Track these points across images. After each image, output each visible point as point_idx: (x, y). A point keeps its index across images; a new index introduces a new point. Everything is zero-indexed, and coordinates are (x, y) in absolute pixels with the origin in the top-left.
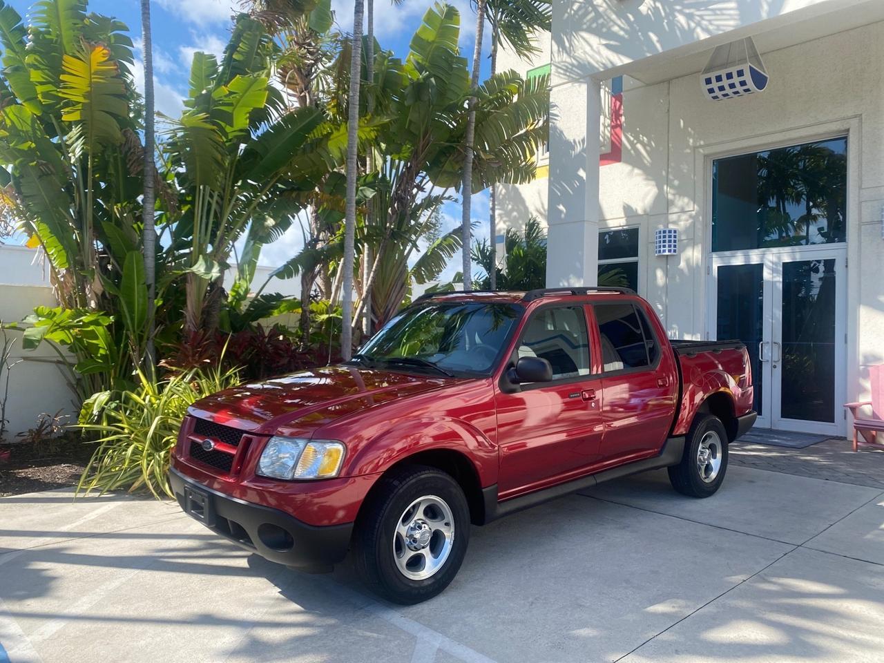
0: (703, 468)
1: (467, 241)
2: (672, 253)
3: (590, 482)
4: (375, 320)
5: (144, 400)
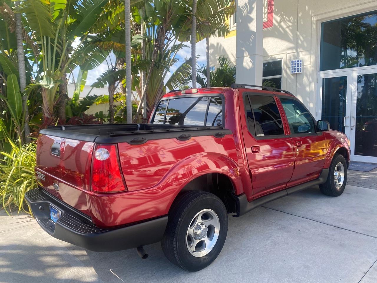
2: (299, 72)
4: (149, 110)
5: (13, 156)
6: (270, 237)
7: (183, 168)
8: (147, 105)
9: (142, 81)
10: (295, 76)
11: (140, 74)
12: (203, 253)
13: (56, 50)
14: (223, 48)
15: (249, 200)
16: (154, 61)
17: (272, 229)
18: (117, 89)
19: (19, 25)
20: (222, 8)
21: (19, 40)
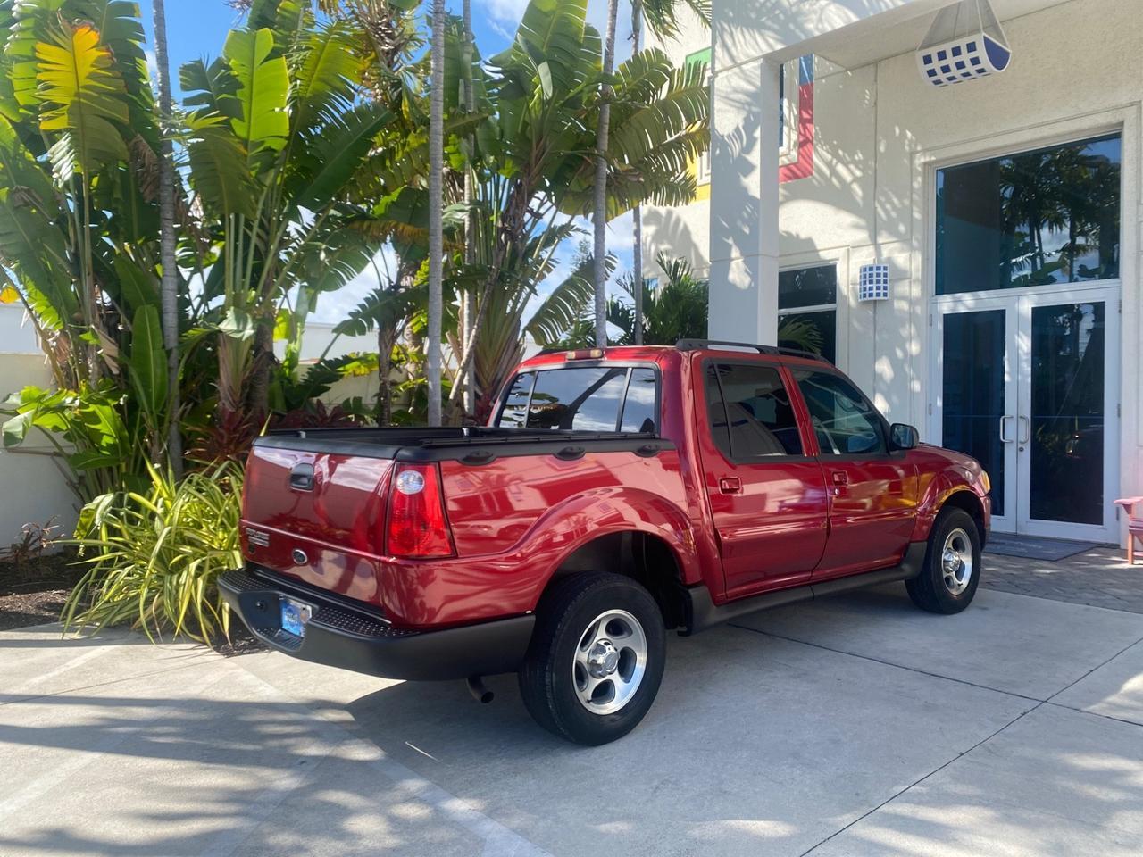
1: (600, 285)
2: (882, 298)
4: (481, 394)
5: (156, 504)
6: (768, 691)
7: (566, 521)
8: (477, 380)
9: (466, 320)
10: (872, 306)
11: (462, 301)
12: (611, 707)
13: (256, 246)
14: (686, 227)
15: (717, 602)
16: (498, 269)
17: (776, 677)
18: (400, 340)
19: (167, 183)
20: (678, 135)
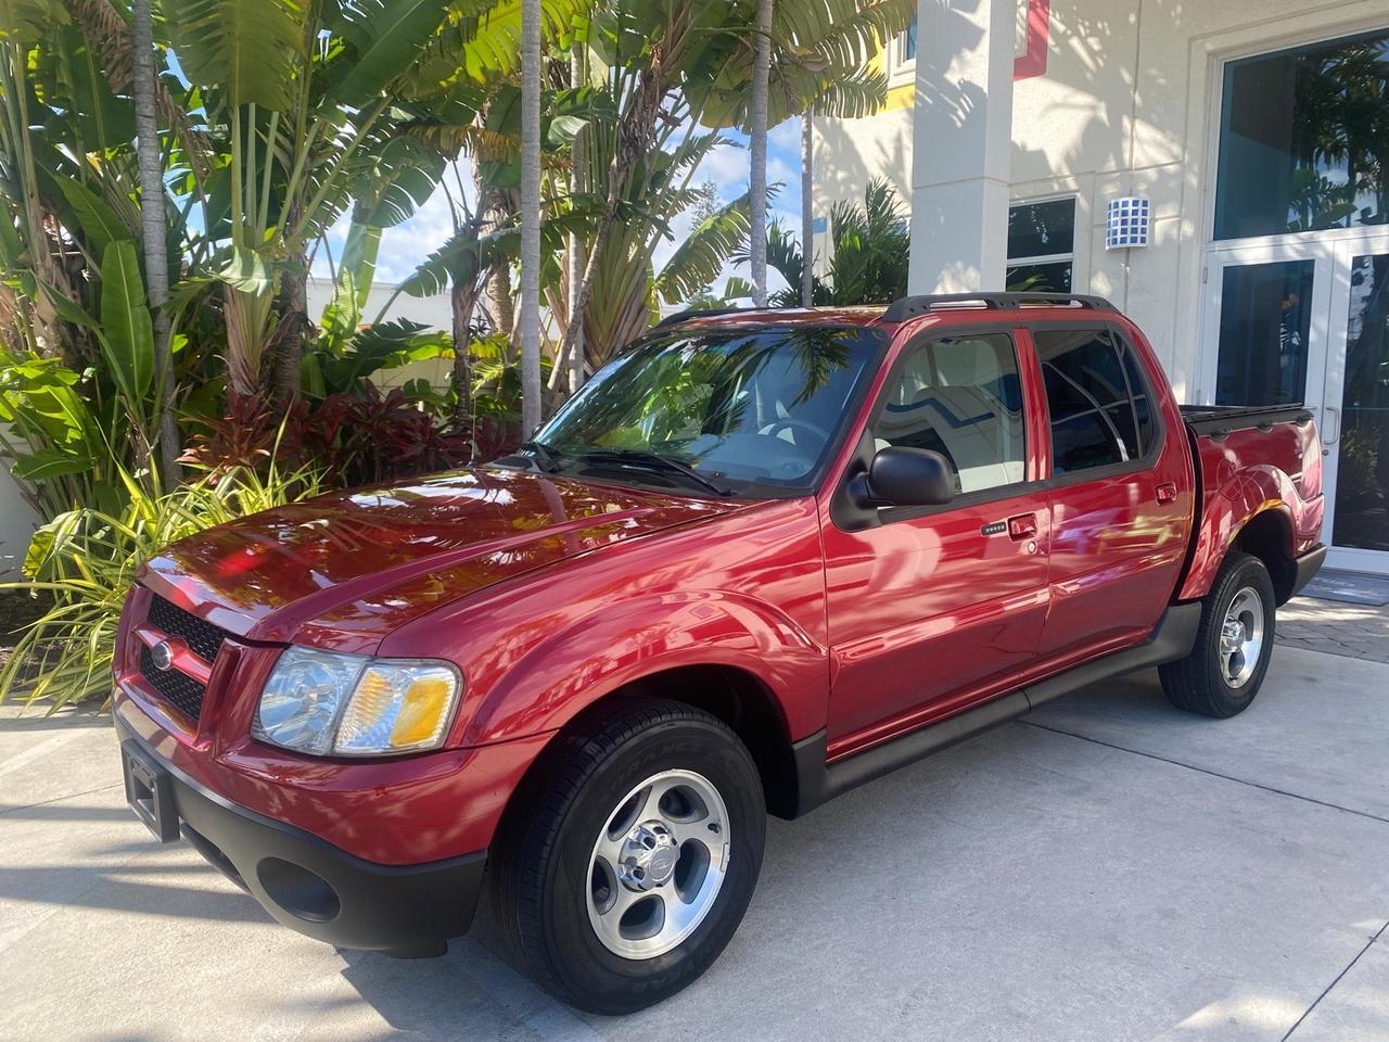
0: (1227, 659)
1: (759, 221)
2: (1139, 244)
3: (1018, 704)
5: (135, 529)
6: (1041, 817)
8: (587, 355)
9: (572, 270)
10: (1123, 256)
13: (275, 159)
17: (1045, 793)
18: (482, 298)
19: (143, 62)
21: (146, 116)
